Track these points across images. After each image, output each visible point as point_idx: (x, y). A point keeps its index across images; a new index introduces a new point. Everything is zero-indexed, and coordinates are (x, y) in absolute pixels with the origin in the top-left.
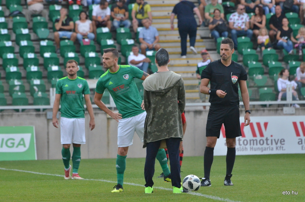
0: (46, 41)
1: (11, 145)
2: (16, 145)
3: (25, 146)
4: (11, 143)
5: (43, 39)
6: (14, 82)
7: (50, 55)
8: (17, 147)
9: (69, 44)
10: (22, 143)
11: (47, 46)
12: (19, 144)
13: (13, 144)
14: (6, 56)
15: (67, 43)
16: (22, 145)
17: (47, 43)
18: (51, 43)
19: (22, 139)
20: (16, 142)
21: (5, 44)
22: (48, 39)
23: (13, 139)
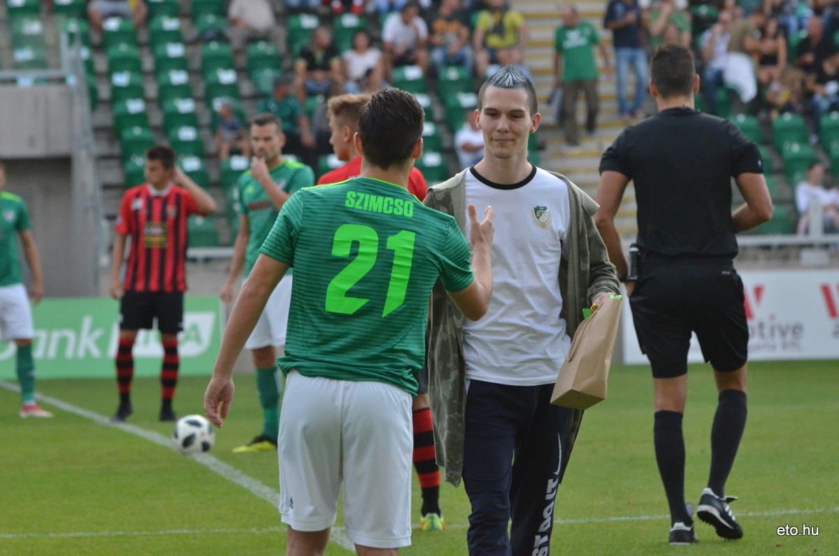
3: (199, 343)
10: (194, 334)
12: (188, 338)
14: (177, 135)
19: (195, 327)
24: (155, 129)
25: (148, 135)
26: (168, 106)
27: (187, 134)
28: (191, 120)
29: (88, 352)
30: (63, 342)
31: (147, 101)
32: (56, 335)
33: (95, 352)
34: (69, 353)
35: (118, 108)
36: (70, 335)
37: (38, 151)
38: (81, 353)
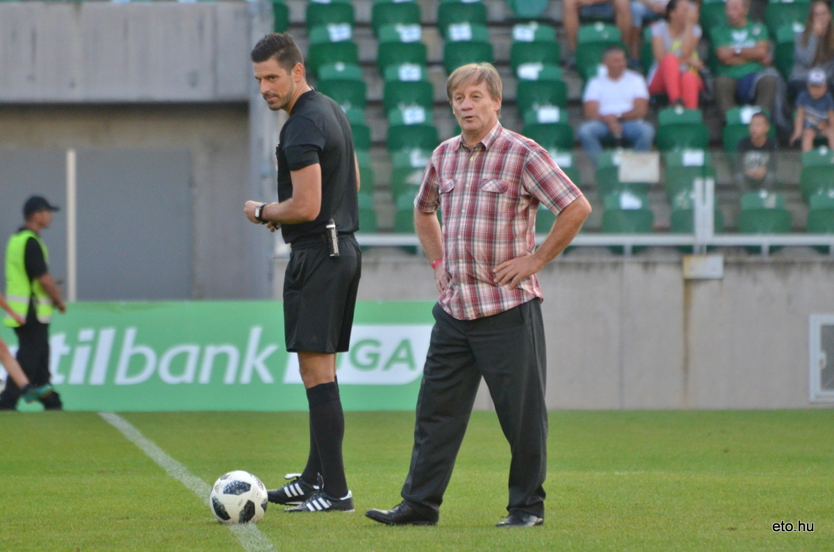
0: (534, 27)
1: (368, 361)
2: (383, 360)
3: (412, 365)
4: (370, 355)
5: (525, 21)
6: (408, 159)
7: (540, 73)
8: (388, 366)
9: (606, 36)
10: (403, 354)
11: (535, 44)
12: (394, 358)
13: (375, 357)
14: (397, 73)
15: (600, 33)
16: (402, 360)
17: (536, 33)
18: (549, 33)
19: (405, 344)
20: (386, 352)
21: (398, 35)
22: (542, 20)
23: (376, 343)
24: (365, 64)
25: (355, 72)
26: (385, 34)
27: (410, 72)
28: (416, 53)
29: (255, 374)
30: (221, 362)
31: (355, 25)
32: (211, 351)
33: (266, 377)
34: (230, 378)
35: (316, 35)
36: (232, 351)
37: (202, 93)
38: (246, 378)
